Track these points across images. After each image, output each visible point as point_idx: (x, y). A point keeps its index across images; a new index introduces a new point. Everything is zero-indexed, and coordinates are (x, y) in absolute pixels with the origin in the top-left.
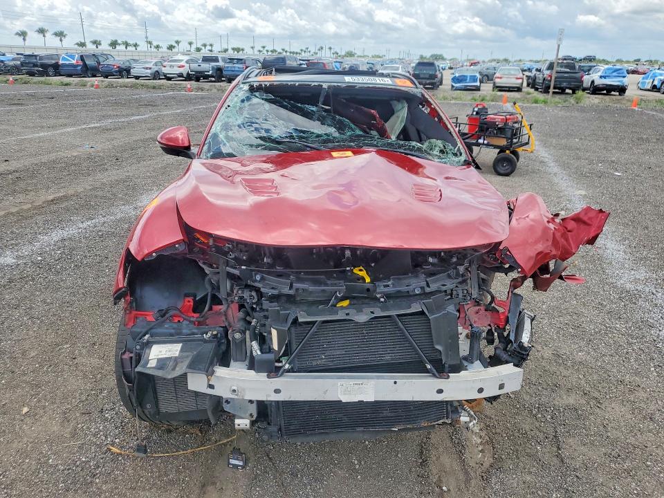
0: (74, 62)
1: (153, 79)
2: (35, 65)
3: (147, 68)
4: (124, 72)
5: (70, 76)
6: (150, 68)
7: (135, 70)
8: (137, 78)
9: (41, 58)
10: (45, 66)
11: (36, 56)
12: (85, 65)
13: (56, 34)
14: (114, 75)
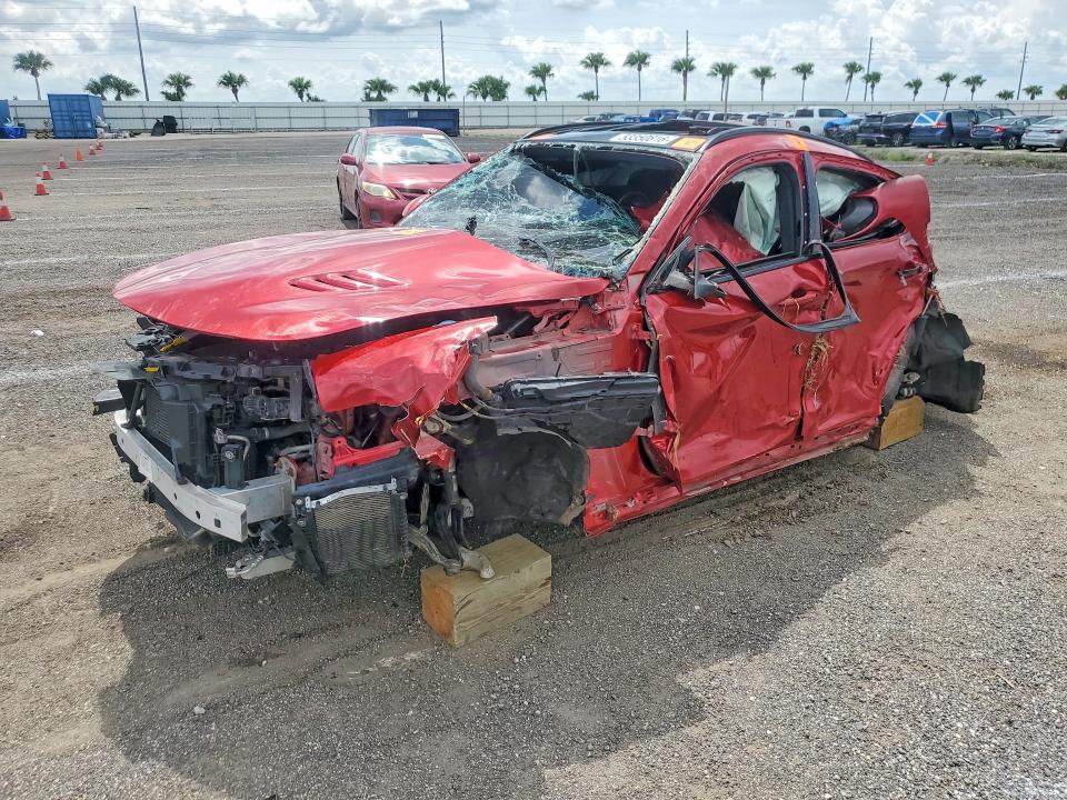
0: (933, 123)
1: (1061, 151)
2: (877, 130)
3: (1053, 132)
4: (1011, 138)
5: (924, 146)
6: (1059, 132)
7: (1030, 134)
8: (1032, 148)
9: (889, 119)
10: (890, 132)
11: (882, 117)
12: (950, 128)
13: (968, 81)
14: (992, 145)
